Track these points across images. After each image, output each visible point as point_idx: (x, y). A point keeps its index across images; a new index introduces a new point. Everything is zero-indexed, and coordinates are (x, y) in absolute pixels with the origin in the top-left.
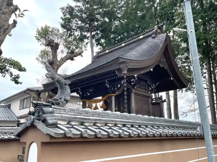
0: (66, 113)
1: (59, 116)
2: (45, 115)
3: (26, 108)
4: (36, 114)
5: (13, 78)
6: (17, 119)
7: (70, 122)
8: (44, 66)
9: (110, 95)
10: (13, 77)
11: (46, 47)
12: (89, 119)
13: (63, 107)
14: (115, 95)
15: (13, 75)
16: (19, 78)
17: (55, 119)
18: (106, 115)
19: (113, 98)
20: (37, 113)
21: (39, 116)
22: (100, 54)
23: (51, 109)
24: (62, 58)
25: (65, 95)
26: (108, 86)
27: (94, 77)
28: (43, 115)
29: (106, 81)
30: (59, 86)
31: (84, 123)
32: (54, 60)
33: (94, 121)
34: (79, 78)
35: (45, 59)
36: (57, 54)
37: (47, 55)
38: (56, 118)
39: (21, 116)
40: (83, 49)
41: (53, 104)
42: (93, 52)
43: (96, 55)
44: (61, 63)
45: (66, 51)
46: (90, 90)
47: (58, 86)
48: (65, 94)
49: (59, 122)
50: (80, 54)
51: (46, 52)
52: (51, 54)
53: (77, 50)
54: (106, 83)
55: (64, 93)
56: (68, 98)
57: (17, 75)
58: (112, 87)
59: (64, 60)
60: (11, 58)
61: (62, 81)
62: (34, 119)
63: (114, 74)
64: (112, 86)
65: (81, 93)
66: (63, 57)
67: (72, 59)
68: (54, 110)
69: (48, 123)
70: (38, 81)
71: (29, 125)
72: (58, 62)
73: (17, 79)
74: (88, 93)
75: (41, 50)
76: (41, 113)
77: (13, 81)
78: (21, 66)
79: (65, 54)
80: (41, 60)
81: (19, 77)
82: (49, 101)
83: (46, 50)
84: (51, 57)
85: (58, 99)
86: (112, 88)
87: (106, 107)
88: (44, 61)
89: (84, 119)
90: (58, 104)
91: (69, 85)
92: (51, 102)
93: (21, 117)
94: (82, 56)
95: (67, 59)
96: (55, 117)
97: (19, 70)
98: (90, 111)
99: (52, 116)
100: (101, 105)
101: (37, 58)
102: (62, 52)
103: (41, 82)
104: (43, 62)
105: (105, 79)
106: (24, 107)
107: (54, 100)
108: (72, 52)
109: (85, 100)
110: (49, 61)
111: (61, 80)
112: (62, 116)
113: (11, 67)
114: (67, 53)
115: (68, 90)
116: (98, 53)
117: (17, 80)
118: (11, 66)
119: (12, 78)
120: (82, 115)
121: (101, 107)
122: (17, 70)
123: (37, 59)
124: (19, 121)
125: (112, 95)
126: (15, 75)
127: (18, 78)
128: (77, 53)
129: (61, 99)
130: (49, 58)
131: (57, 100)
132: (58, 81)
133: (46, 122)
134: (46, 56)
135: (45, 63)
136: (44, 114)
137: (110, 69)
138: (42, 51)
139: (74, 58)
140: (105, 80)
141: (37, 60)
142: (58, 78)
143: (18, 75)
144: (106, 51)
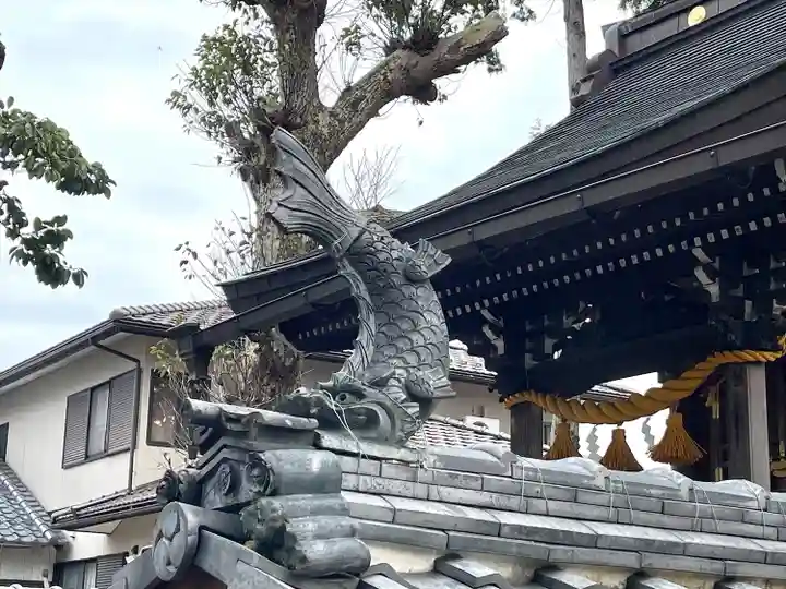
0: (420, 490)
1: (375, 515)
2: (277, 503)
3: (106, 454)
4: (216, 498)
5: (25, 241)
6: (49, 535)
7: (456, 557)
8: (226, 151)
9: (729, 357)
10: (27, 231)
11: (238, 13)
12: (594, 541)
13: (401, 444)
14: (771, 357)
15: (23, 224)
16: (68, 243)
17: (352, 533)
18: (727, 511)
19: (757, 383)
20: (218, 487)
21: (234, 509)
22: (637, 43)
23: (316, 461)
24: (349, 89)
25: (412, 359)
26: (714, 290)
27: (599, 219)
28: (264, 501)
29: (699, 253)
30: (363, 287)
31: (554, 567)
32: (297, 102)
33: (631, 560)
34: (485, 232)
35: (228, 102)
36: (319, 59)
37: (247, 69)
38: (356, 523)
39: (74, 511)
40: (500, 12)
41: (329, 422)
42: (576, 26)
43: (608, 52)
44: (341, 122)
45: (378, 30)
46: (567, 321)
47: (361, 290)
48: (412, 350)
49: (378, 556)
50: (482, 49)
51: (240, 50)
52: (271, 58)
53: (459, 22)
54: (696, 262)
55: (400, 344)
56: (435, 381)
57: (50, 219)
58: (742, 300)
59: (363, 103)
60: (11, 100)
61: (382, 257)
62: (202, 528)
63: (766, 192)
64: (740, 292)
65: (500, 344)
66: (356, 80)
67: (424, 92)
68: (337, 465)
69: (304, 559)
70: (190, 258)
71: (172, 569)
72: (323, 119)
73: (49, 250)
74: (549, 343)
75: (205, 38)
76: (248, 490)
77: (25, 263)
78: (74, 153)
79: (371, 58)
80: (208, 109)
81: (69, 234)
82: (299, 398)
83: (241, 30)
84: (275, 81)
85: (358, 383)
86: (748, 304)
87: (696, 454)
88: (226, 111)
89: (553, 538)
90: (366, 424)
91: (438, 282)
92: (314, 411)
93: (80, 520)
94: (495, 65)
95: (390, 95)
96: (346, 521)
97: (62, 187)
98: (600, 482)
99: (330, 511)
100: (657, 441)
101: (176, 94)
102: (352, 39)
103: (210, 265)
104: (220, 120)
105: (688, 233)
106: (98, 445)
107: (334, 392)
108: (425, 39)
109: (530, 397)
110: (257, 112)
111: (380, 246)
112: (394, 511)
113: (12, 166)
114: (389, 49)
115: (433, 318)
116: (623, 34)
117: (53, 258)
118: (10, 158)
119: (17, 242)
120: (540, 505)
121: (658, 454)
122: (52, 185)
123: (177, 100)
124: (61, 548)
125: (749, 356)
126: (38, 224)
127: (58, 239)
128: (458, 44)
129: (380, 384)
130: (258, 92)
131: (359, 395)
132: (360, 255)
133: (291, 550)
134: (238, 74)
135: (232, 130)
136: (274, 494)
137: (728, 157)
138: (210, 43)
139: (441, 83)
140: (684, 245)
141: (177, 111)
142: (355, 232)
143: (61, 220)
144: (687, 10)
